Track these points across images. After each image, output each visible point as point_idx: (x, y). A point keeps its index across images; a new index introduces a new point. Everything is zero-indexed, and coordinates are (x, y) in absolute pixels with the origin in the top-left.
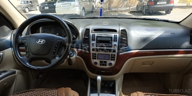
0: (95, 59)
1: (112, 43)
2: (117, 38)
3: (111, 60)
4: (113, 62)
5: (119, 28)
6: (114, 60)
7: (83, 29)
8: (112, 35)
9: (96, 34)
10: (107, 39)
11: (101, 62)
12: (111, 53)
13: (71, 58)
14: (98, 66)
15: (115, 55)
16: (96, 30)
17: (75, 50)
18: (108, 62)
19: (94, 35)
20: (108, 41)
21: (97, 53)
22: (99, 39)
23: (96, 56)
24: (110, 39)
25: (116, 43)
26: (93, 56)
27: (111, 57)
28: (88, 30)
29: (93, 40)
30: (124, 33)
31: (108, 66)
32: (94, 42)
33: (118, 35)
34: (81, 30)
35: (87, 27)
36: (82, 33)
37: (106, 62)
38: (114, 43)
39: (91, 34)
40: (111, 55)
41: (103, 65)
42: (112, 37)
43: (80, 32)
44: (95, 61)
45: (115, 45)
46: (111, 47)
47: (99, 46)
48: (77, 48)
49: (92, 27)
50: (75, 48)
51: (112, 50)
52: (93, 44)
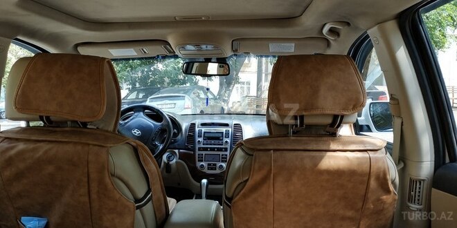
0: (202, 161)
1: (222, 140)
2: (229, 133)
3: (222, 161)
4: (224, 165)
5: (232, 122)
6: (226, 161)
7: (187, 124)
8: (223, 130)
9: (204, 129)
10: (217, 135)
11: (209, 165)
12: (221, 153)
13: (171, 163)
14: (205, 170)
15: (226, 155)
16: (203, 125)
17: (177, 151)
18: (219, 164)
19: (200, 131)
20: (217, 138)
21: (204, 153)
22: (206, 135)
23: (202, 158)
24: (220, 135)
25: (229, 140)
26: (199, 158)
27: (222, 158)
28: (193, 125)
29: (200, 136)
30: (238, 128)
31: (218, 171)
32: (201, 139)
33: (230, 130)
34: (185, 125)
35: (193, 122)
36: (186, 130)
37: (215, 165)
38: (225, 140)
39: (197, 129)
40: (222, 155)
41: (212, 169)
42: (223, 133)
43: (184, 128)
44: (202, 163)
45: (226, 142)
46: (222, 145)
47: (207, 144)
48: (179, 149)
49: (198, 122)
50: (176, 149)
51: (222, 148)
52: (199, 141)
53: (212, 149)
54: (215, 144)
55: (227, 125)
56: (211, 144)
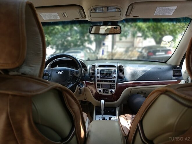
0: (100, 88)
1: (112, 75)
2: (116, 72)
3: (112, 88)
4: (114, 91)
5: (117, 65)
6: (114, 88)
7: (90, 66)
8: (113, 69)
9: (100, 69)
11: (104, 90)
12: (111, 83)
13: (81, 88)
14: (102, 93)
15: (114, 85)
16: (100, 66)
17: (84, 82)
18: (110, 90)
19: (98, 70)
20: (109, 74)
21: (101, 83)
22: (102, 72)
23: (100, 86)
24: (110, 72)
25: (116, 76)
26: (98, 86)
27: (112, 86)
28: (94, 67)
29: (98, 73)
30: (121, 68)
31: (109, 94)
32: (99, 75)
33: (117, 69)
34: (89, 67)
35: (93, 65)
37: (108, 90)
38: (114, 75)
39: (96, 69)
40: (112, 85)
41: (106, 93)
42: (112, 71)
43: (88, 68)
44: (99, 89)
45: (115, 77)
46: (112, 78)
47: (103, 78)
48: (86, 81)
49: (97, 64)
50: (84, 81)
51: (112, 80)
52: (98, 76)
53: (106, 81)
54: (107, 78)
55: (114, 67)
56: (105, 78)
